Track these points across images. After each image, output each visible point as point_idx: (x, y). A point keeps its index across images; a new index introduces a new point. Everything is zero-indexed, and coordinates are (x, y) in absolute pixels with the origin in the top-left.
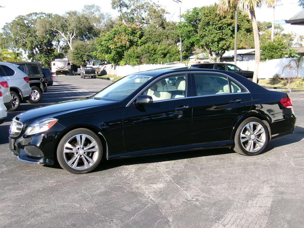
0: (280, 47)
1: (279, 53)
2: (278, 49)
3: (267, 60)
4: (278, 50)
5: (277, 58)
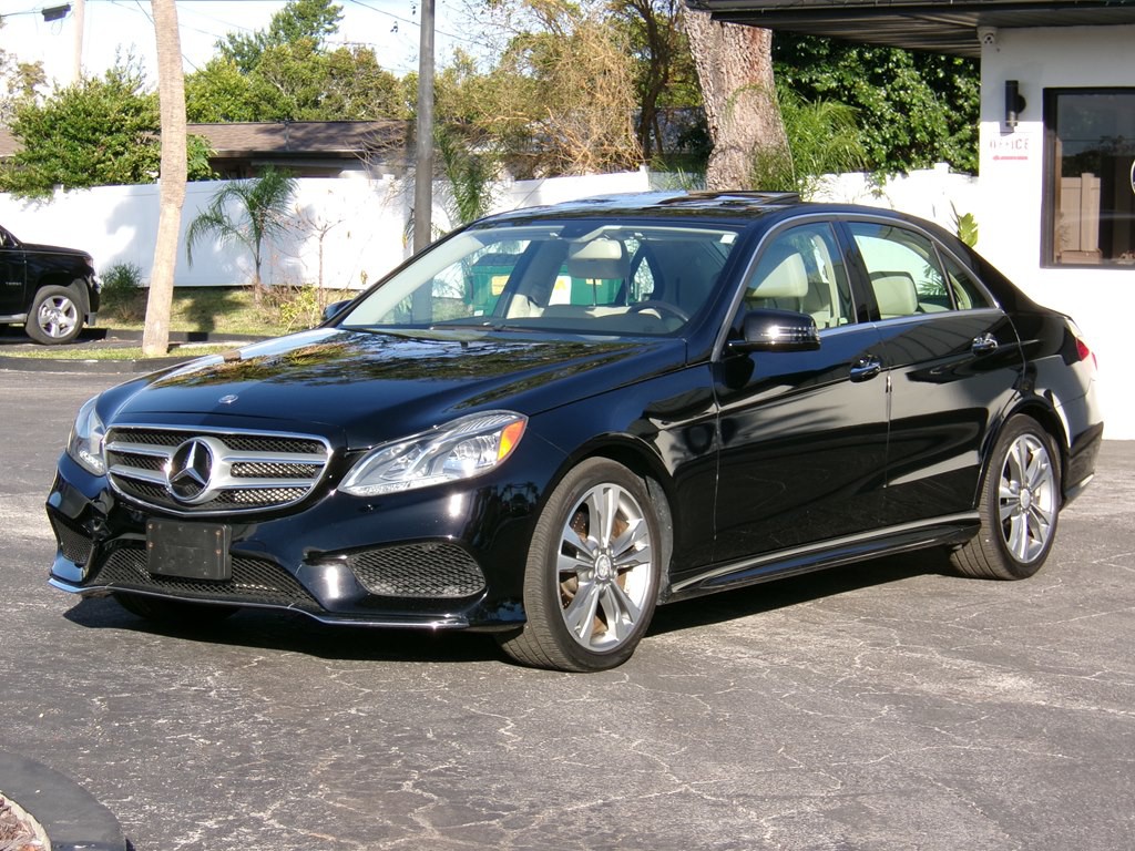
0: (130, 121)
1: (127, 155)
2: (118, 130)
3: (59, 192)
4: (122, 137)
5: (114, 183)
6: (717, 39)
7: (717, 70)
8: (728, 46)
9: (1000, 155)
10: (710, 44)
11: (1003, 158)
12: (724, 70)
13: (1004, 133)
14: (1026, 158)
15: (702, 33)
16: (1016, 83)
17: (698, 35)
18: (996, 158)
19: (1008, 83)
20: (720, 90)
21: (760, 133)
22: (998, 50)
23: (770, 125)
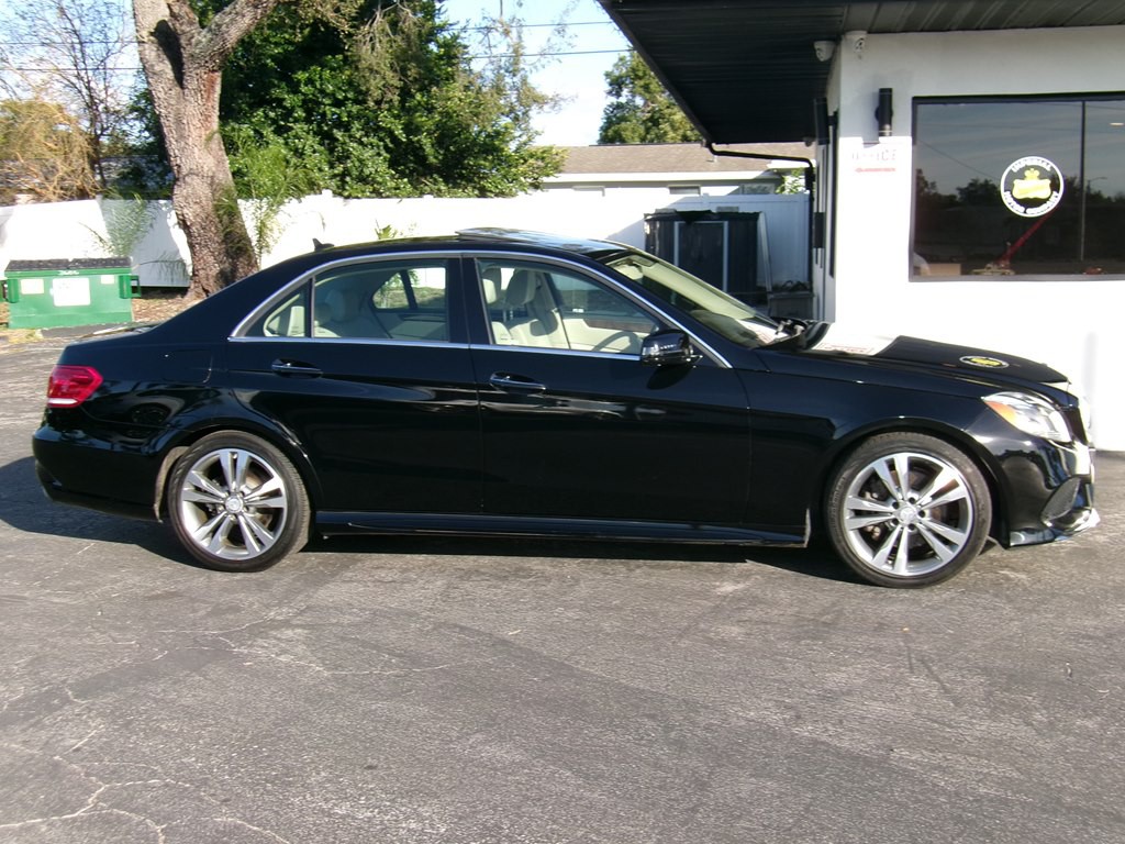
6: (179, 98)
7: (179, 121)
8: (187, 103)
9: (864, 167)
10: (173, 102)
11: (867, 170)
12: (185, 122)
13: (867, 144)
14: (894, 170)
15: (166, 93)
16: (890, 90)
17: (162, 95)
18: (859, 170)
19: (882, 90)
20: (182, 137)
21: (214, 169)
22: (860, 57)
23: (219, 162)
